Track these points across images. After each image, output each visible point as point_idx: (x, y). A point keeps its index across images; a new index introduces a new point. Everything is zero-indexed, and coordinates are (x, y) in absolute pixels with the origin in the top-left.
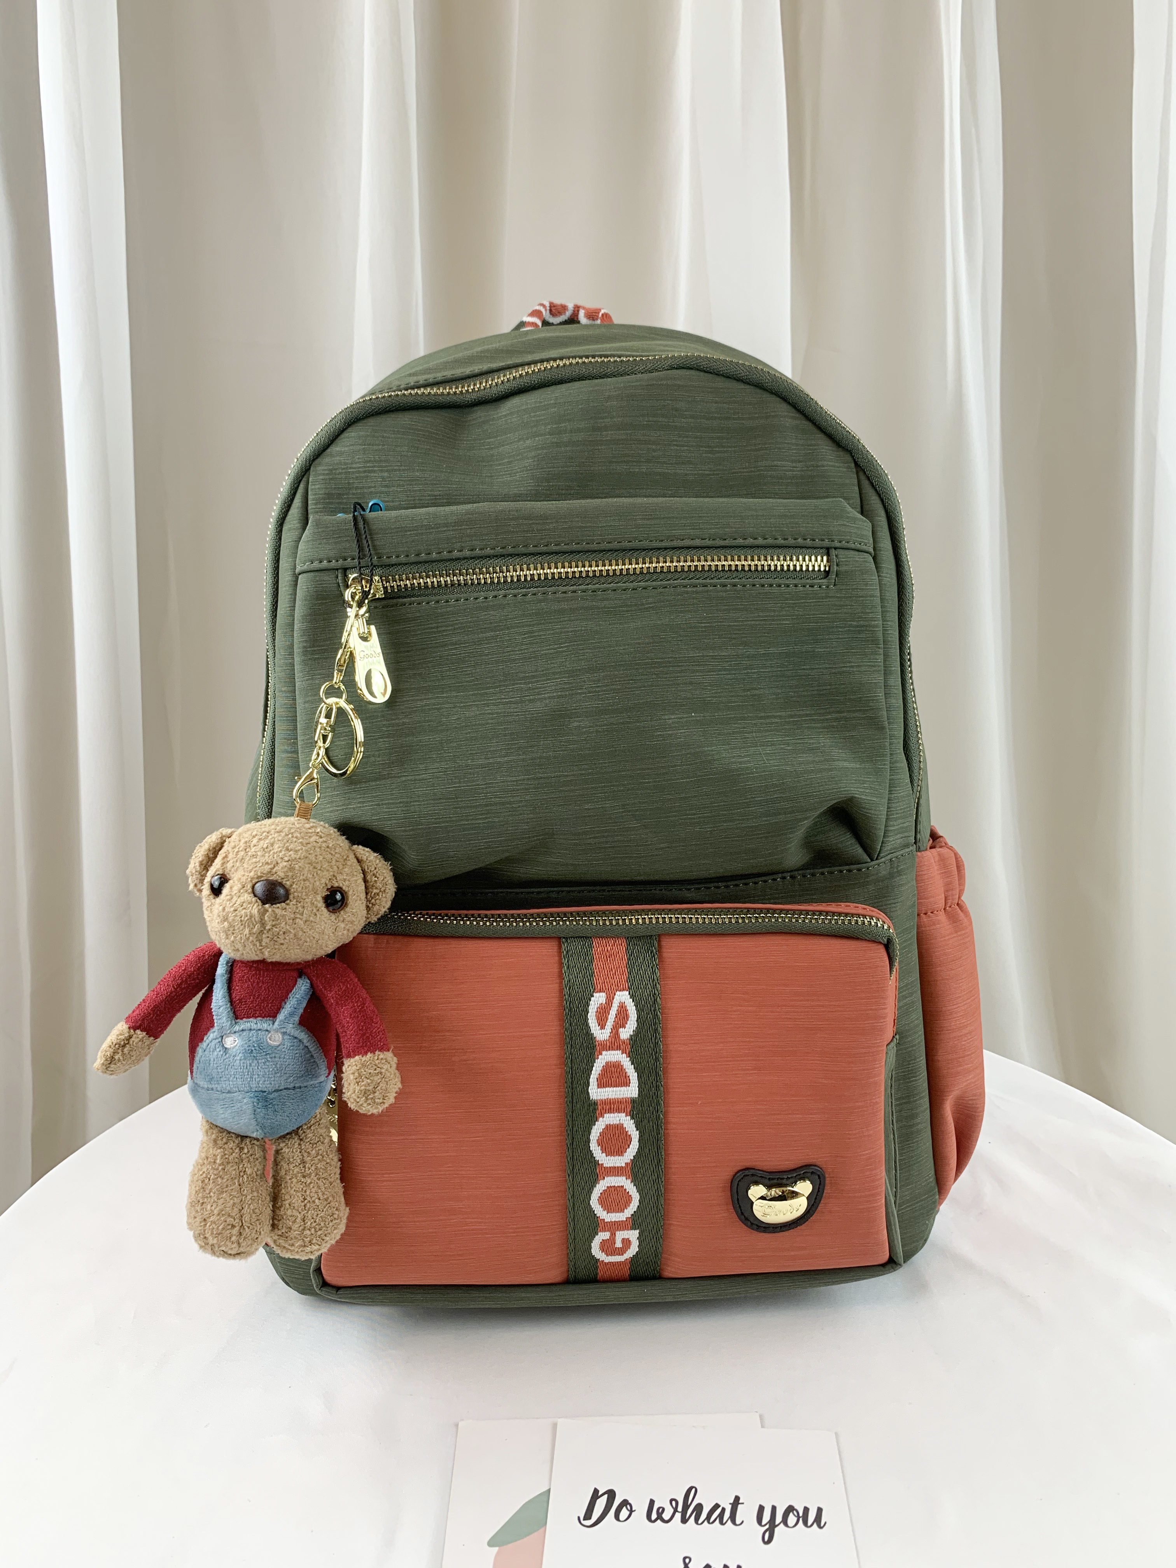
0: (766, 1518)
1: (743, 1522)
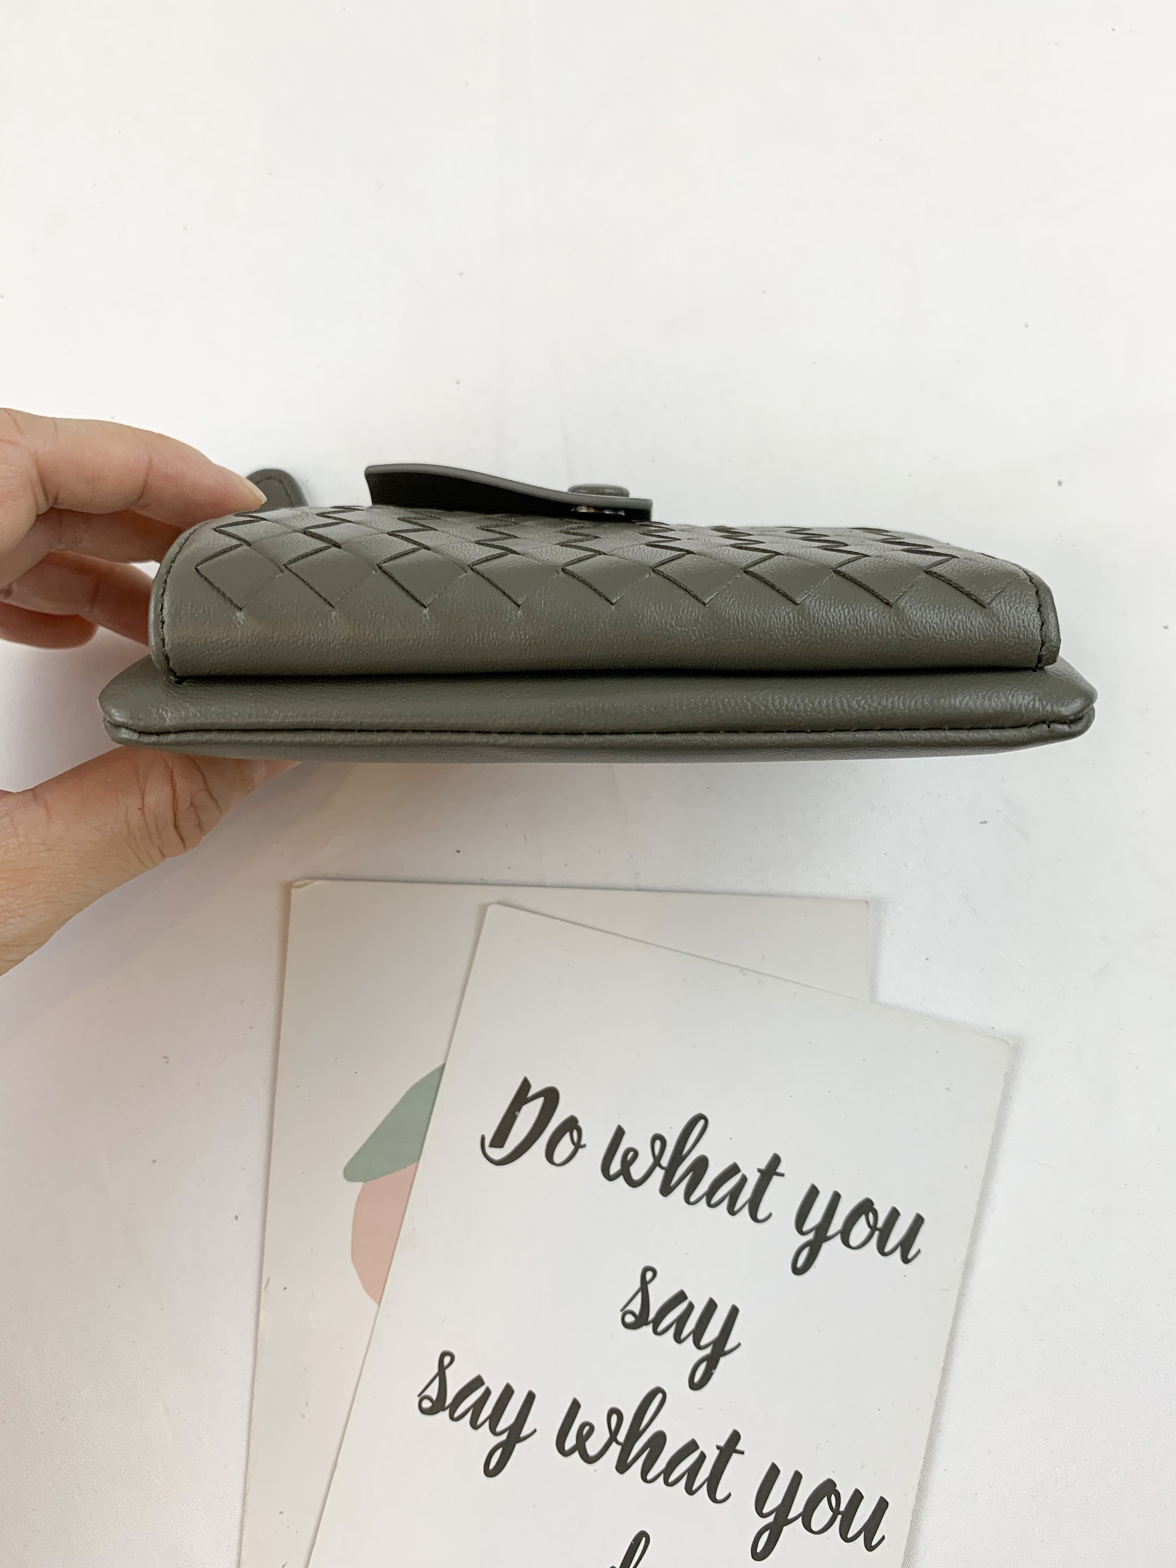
0: (814, 1218)
1: (770, 1215)
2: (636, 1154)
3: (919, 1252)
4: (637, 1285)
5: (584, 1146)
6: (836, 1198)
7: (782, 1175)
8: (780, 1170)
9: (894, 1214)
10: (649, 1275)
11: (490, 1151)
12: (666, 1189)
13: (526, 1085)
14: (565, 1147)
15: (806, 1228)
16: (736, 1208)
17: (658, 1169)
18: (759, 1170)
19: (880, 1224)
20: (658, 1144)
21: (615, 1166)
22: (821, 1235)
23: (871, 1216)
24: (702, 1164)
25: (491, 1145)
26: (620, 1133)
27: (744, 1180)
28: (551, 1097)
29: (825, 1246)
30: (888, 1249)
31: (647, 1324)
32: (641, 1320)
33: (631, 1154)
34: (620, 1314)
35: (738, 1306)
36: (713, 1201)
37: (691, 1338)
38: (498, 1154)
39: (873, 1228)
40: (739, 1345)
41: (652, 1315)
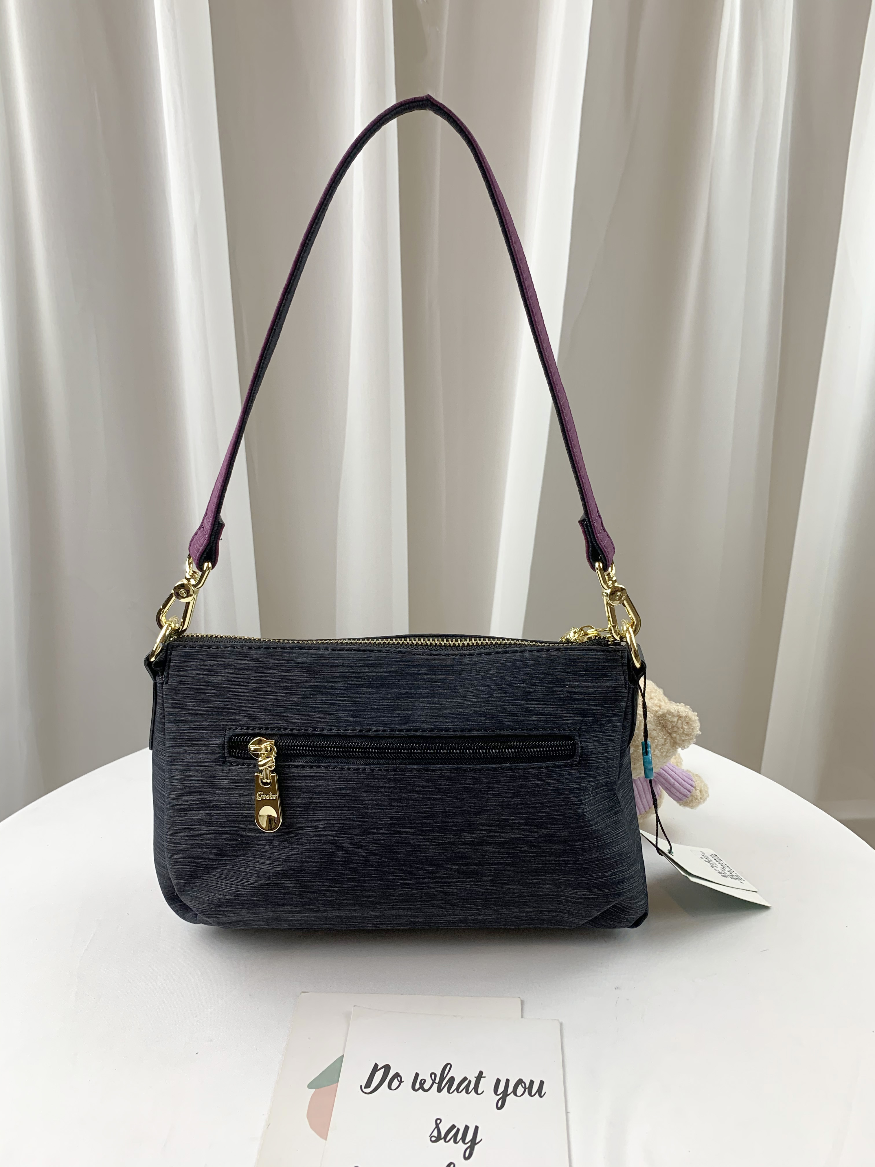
0: (501, 1089)
1: (483, 1092)
2: (425, 1081)
3: (545, 1093)
4: (435, 1126)
5: (403, 1082)
6: (508, 1081)
7: (485, 1077)
8: (483, 1076)
9: (532, 1082)
10: (438, 1121)
11: (365, 1090)
12: (439, 1090)
13: (376, 1065)
14: (396, 1083)
15: (498, 1093)
16: (469, 1091)
17: (435, 1084)
18: (475, 1077)
19: (527, 1086)
20: (433, 1076)
21: (417, 1086)
22: (505, 1094)
23: (523, 1084)
24: (452, 1079)
25: (365, 1088)
26: (417, 1075)
27: (470, 1082)
28: (387, 1068)
29: (507, 1098)
30: (533, 1094)
31: (441, 1139)
32: (438, 1138)
33: (423, 1081)
34: (429, 1138)
35: (478, 1125)
36: (459, 1091)
37: (461, 1141)
38: (368, 1090)
39: (525, 1088)
40: (481, 1140)
41: (443, 1136)
